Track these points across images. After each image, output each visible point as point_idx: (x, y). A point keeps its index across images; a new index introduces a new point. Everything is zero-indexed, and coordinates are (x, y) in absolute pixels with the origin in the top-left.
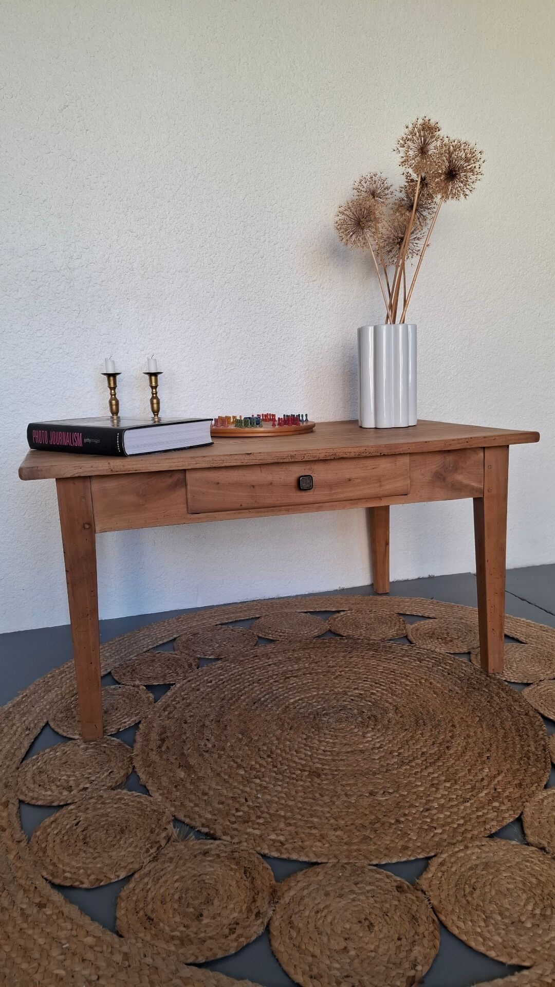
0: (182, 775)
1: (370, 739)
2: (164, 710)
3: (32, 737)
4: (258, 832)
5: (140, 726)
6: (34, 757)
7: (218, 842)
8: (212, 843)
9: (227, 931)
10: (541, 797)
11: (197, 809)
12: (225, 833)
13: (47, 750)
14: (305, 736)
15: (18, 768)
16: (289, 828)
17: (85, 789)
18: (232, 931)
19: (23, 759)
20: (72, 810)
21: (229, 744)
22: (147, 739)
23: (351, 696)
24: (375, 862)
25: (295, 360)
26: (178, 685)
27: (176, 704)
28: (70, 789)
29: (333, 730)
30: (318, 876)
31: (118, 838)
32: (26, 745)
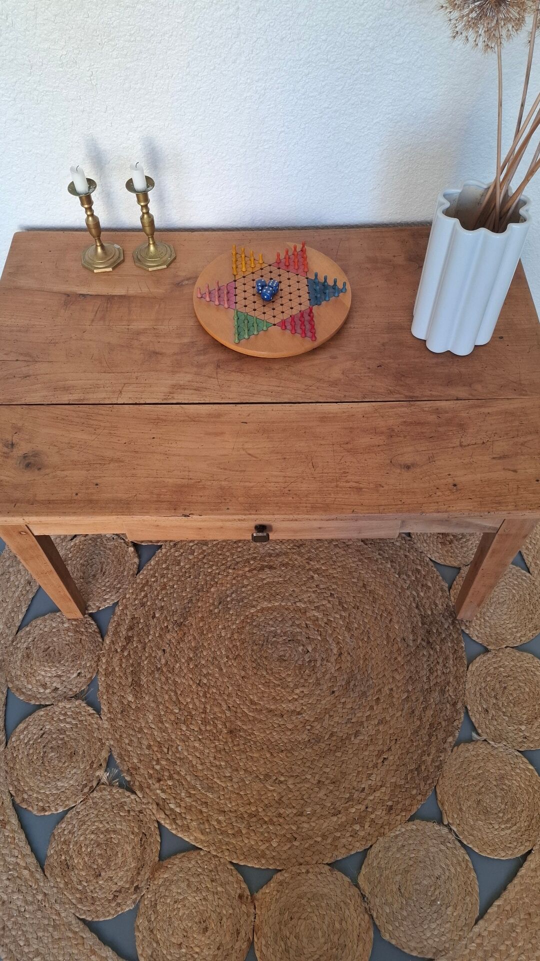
0: (130, 698)
1: (296, 697)
2: (142, 590)
3: (31, 596)
4: (163, 796)
5: (117, 609)
6: (28, 629)
7: (133, 797)
8: (129, 797)
9: (111, 897)
10: (398, 833)
11: (130, 748)
12: (141, 788)
13: (39, 622)
14: (243, 673)
15: (13, 642)
16: (187, 800)
17: (56, 689)
18: (115, 897)
19: (20, 628)
20: (42, 716)
21: (178, 665)
22: (116, 633)
23: (309, 618)
24: (234, 862)
25: (367, 135)
26: (164, 550)
27: (154, 582)
28: (44, 686)
29: (270, 672)
30: (190, 863)
31: (66, 764)
32: (24, 610)
